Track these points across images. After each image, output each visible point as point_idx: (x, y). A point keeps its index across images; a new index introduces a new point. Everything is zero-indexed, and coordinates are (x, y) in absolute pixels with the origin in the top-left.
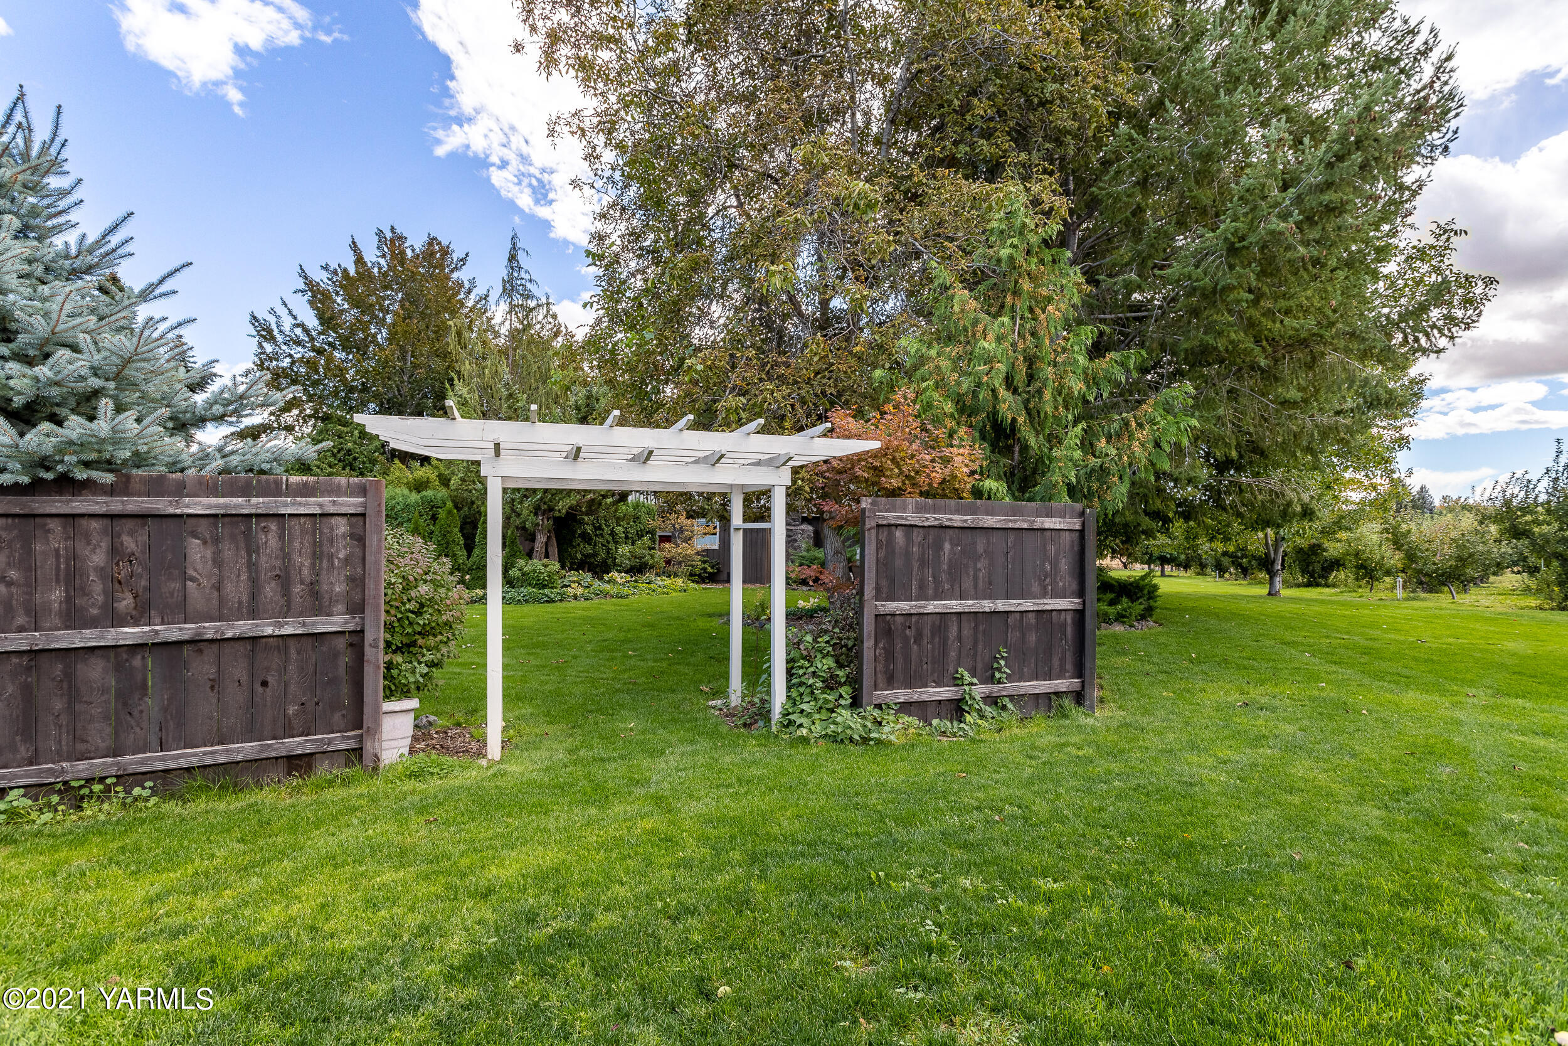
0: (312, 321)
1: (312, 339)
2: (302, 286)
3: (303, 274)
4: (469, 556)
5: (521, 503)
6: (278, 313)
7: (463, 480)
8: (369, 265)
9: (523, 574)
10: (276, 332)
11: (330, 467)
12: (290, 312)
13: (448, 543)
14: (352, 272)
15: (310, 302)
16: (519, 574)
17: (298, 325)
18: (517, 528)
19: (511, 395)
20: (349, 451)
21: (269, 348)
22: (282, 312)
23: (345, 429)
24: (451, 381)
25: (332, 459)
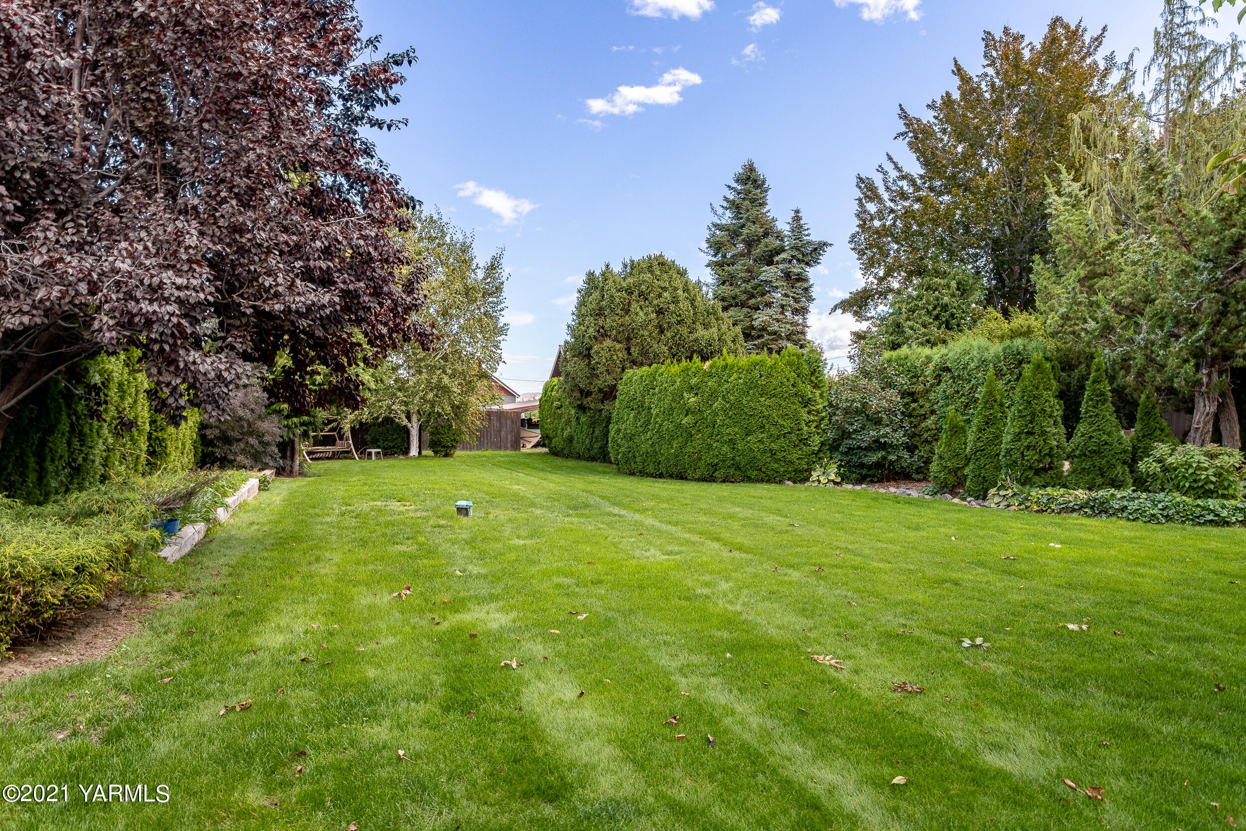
0: (915, 168)
1: (918, 189)
2: (903, 129)
3: (904, 115)
4: (1069, 436)
5: (1165, 346)
6: (886, 169)
7: (1065, 318)
8: (976, 79)
9: (1165, 470)
10: (882, 190)
11: (925, 326)
12: (895, 164)
13: (1033, 415)
14: (956, 95)
15: (910, 144)
16: (1155, 467)
17: (903, 178)
18: (1158, 389)
19: (1152, 169)
20: (945, 307)
21: (872, 208)
22: (889, 167)
23: (942, 282)
24: (1054, 171)
25: (926, 318)
